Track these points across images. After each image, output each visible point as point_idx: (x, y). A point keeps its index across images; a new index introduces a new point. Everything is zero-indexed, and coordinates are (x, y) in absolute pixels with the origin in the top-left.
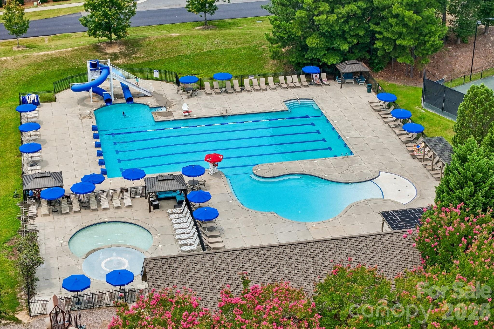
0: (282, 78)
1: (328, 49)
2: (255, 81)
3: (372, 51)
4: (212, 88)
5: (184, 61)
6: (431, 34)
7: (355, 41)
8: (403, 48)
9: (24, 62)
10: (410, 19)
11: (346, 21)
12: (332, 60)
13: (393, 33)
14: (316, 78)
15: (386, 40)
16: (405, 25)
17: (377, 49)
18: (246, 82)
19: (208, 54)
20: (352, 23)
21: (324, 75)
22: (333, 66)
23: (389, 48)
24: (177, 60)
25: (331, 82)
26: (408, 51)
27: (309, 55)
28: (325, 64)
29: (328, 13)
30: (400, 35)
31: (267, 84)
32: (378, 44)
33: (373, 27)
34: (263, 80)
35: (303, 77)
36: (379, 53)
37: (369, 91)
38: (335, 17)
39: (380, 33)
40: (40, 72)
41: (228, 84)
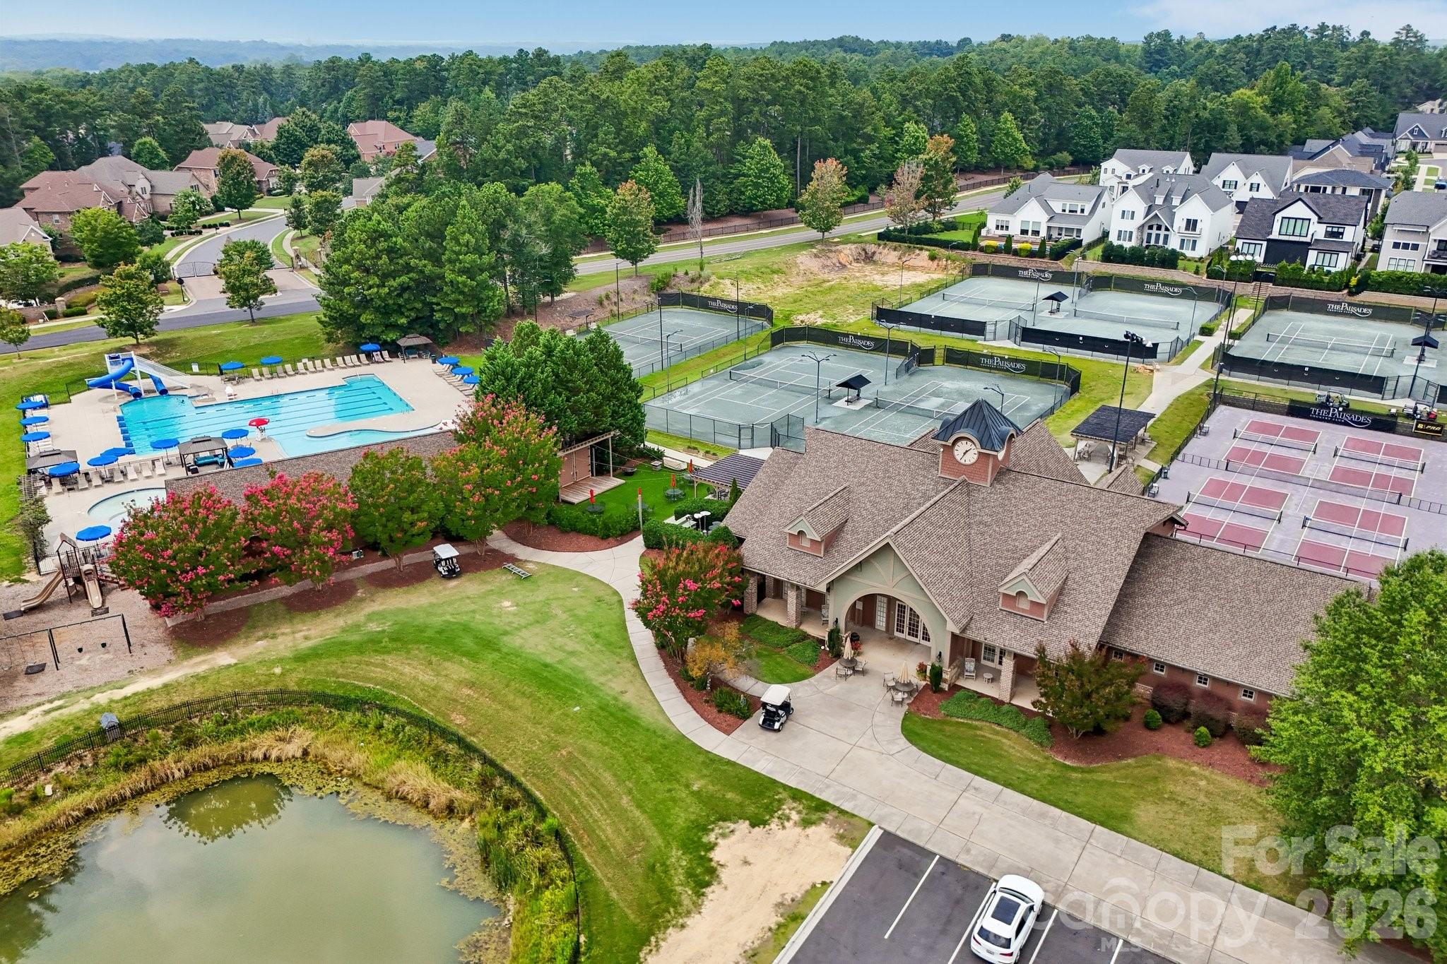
0: (339, 359)
1: (387, 326)
2: (310, 364)
3: (434, 325)
4: (262, 375)
5: (230, 355)
6: (490, 299)
7: (413, 314)
8: (464, 316)
9: (28, 370)
10: (464, 284)
11: (399, 295)
12: (391, 336)
13: (450, 302)
14: (377, 356)
15: (443, 310)
16: (462, 293)
17: (438, 322)
18: (300, 366)
19: (256, 346)
20: (406, 296)
21: (385, 353)
22: (394, 342)
23: (449, 319)
24: (221, 355)
25: (395, 360)
26: (469, 319)
27: (366, 333)
28: (385, 342)
29: (378, 286)
30: (458, 303)
31: (324, 366)
32: (437, 316)
33: (429, 299)
34: (318, 362)
35: (363, 356)
36: (441, 326)
37: (434, 362)
38: (386, 290)
39: (438, 304)
40: (49, 379)
41: (279, 368)
